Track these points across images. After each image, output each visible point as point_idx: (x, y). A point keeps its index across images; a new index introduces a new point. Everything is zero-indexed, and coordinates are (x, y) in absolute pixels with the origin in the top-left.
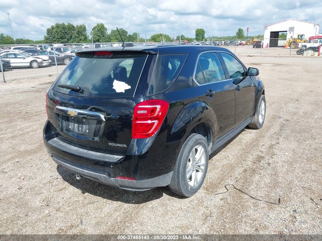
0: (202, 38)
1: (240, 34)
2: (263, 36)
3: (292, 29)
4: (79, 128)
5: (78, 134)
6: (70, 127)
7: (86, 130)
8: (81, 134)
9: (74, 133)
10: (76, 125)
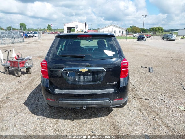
0: (25, 29)
1: (49, 27)
2: (63, 29)
3: (77, 27)
4: (84, 78)
5: (84, 82)
6: (76, 79)
7: (90, 79)
8: (86, 82)
9: (80, 82)
10: (82, 77)
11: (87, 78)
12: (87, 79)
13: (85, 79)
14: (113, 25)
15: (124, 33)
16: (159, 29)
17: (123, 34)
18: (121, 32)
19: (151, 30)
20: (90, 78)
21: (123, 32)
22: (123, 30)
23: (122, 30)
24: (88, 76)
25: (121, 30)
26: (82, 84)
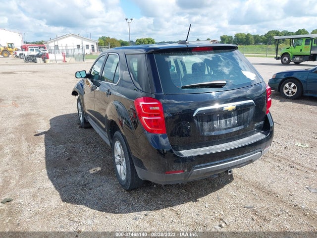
4: (226, 123)
5: (226, 129)
6: (215, 126)
7: (234, 122)
8: (229, 128)
9: (220, 130)
10: (223, 121)
11: (230, 121)
12: (230, 123)
13: (228, 123)
14: (73, 35)
15: (95, 48)
16: (149, 42)
17: (93, 50)
18: (90, 47)
19: (138, 43)
20: (234, 120)
21: (93, 47)
22: (94, 44)
23: (92, 44)
24: (231, 117)
25: (90, 44)
26: (224, 132)
